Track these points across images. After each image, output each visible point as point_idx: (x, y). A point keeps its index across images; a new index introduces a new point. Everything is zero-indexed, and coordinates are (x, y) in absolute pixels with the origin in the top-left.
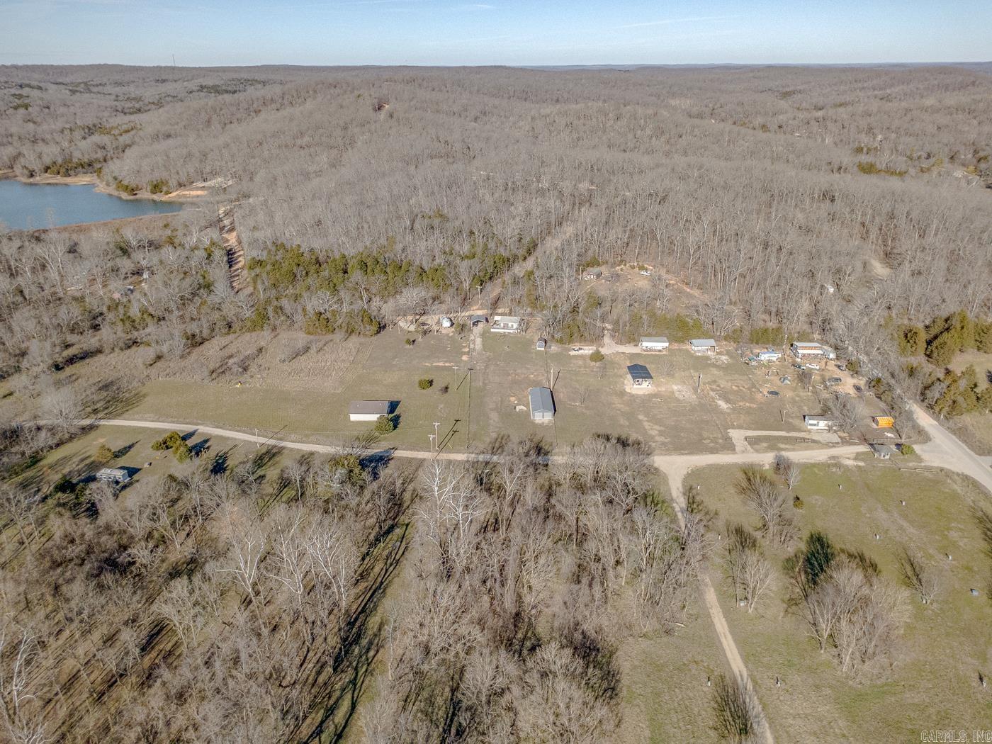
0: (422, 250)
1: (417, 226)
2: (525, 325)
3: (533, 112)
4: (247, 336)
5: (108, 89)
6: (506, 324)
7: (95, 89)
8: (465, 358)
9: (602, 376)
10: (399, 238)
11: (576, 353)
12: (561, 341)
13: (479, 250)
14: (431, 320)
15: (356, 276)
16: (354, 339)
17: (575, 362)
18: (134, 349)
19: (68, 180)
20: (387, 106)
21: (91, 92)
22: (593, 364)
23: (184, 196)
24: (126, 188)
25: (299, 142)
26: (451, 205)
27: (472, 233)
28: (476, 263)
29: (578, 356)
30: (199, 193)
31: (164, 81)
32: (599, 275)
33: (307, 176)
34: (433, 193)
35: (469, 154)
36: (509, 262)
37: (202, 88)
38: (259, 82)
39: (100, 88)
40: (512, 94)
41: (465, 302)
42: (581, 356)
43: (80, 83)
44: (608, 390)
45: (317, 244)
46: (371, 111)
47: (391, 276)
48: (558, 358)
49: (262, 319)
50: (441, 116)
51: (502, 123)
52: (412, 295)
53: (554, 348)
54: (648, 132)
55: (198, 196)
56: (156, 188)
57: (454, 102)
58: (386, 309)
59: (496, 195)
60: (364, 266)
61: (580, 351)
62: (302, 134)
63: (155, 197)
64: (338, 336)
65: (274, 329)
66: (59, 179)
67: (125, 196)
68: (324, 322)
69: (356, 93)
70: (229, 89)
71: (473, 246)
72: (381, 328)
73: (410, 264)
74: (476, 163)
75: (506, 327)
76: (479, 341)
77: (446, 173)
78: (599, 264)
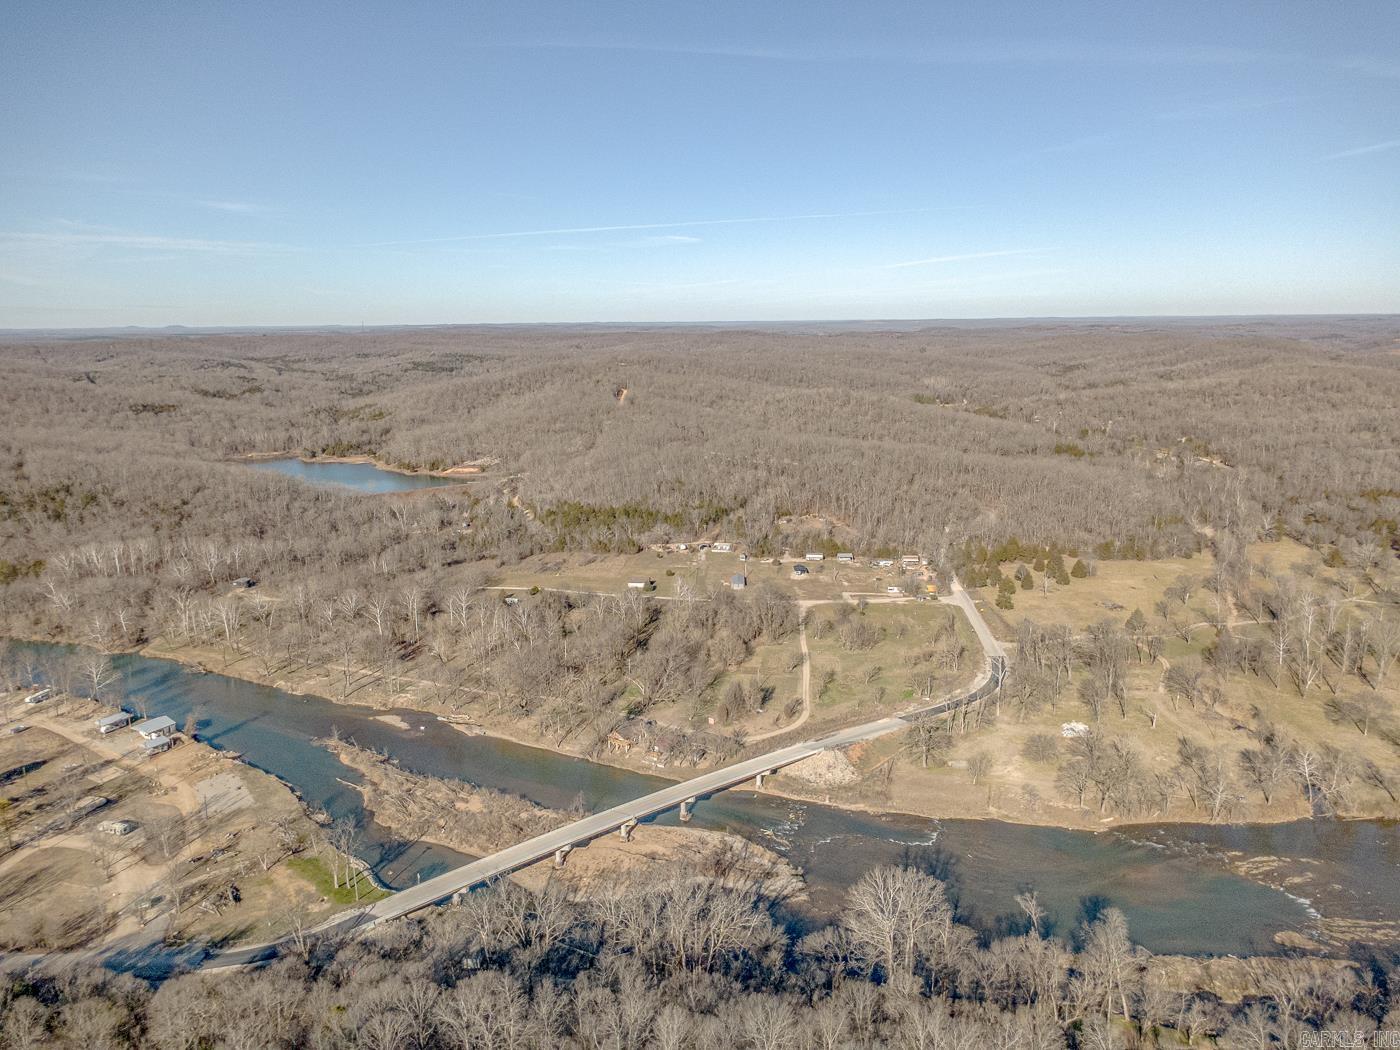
0: (667, 503)
1: (663, 488)
2: (734, 548)
3: (768, 398)
4: (553, 555)
5: (309, 366)
6: (722, 547)
7: (296, 366)
8: (694, 564)
9: (777, 573)
10: (651, 495)
11: (764, 562)
12: (756, 556)
13: (706, 504)
14: (673, 546)
15: (623, 519)
16: (623, 557)
17: (762, 566)
18: (482, 561)
19: (344, 460)
20: (625, 392)
21: (293, 370)
22: (774, 567)
23: (459, 472)
24: (408, 467)
25: (553, 427)
26: (687, 475)
27: (701, 493)
28: (703, 511)
30: (472, 470)
31: (366, 356)
32: (789, 521)
33: (569, 456)
34: (673, 467)
35: (702, 437)
36: (726, 512)
37: (416, 365)
38: (476, 358)
39: (300, 364)
40: (752, 374)
41: (697, 536)
42: (767, 564)
43: (277, 359)
44: (779, 578)
45: (591, 501)
46: (612, 396)
47: (645, 518)
48: (752, 564)
49: (562, 545)
50: (678, 402)
51: (737, 407)
52: (660, 529)
53: (751, 559)
54: (869, 418)
55: (471, 473)
56: (434, 466)
57: (691, 386)
58: (643, 539)
59: (721, 468)
60: (627, 514)
61: (767, 561)
62: (555, 420)
63: (434, 473)
64: (613, 554)
65: (570, 550)
66: (335, 459)
67: (407, 472)
68: (603, 547)
69: (594, 378)
70: (445, 366)
71: (702, 502)
72: (640, 550)
73: (658, 512)
74: (707, 445)
75: (722, 548)
76: (704, 556)
77: (684, 453)
78: (790, 514)
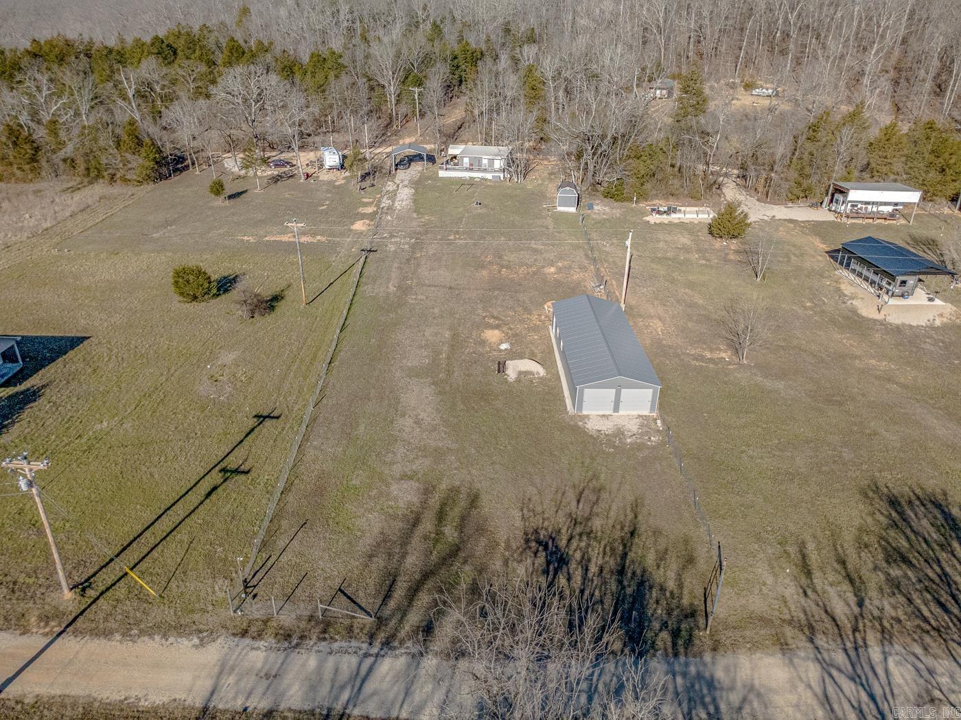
11: (665, 219)
22: (718, 243)
29: (671, 224)
48: (616, 228)
53: (604, 209)
61: (673, 215)
75: (475, 165)
76: (405, 193)
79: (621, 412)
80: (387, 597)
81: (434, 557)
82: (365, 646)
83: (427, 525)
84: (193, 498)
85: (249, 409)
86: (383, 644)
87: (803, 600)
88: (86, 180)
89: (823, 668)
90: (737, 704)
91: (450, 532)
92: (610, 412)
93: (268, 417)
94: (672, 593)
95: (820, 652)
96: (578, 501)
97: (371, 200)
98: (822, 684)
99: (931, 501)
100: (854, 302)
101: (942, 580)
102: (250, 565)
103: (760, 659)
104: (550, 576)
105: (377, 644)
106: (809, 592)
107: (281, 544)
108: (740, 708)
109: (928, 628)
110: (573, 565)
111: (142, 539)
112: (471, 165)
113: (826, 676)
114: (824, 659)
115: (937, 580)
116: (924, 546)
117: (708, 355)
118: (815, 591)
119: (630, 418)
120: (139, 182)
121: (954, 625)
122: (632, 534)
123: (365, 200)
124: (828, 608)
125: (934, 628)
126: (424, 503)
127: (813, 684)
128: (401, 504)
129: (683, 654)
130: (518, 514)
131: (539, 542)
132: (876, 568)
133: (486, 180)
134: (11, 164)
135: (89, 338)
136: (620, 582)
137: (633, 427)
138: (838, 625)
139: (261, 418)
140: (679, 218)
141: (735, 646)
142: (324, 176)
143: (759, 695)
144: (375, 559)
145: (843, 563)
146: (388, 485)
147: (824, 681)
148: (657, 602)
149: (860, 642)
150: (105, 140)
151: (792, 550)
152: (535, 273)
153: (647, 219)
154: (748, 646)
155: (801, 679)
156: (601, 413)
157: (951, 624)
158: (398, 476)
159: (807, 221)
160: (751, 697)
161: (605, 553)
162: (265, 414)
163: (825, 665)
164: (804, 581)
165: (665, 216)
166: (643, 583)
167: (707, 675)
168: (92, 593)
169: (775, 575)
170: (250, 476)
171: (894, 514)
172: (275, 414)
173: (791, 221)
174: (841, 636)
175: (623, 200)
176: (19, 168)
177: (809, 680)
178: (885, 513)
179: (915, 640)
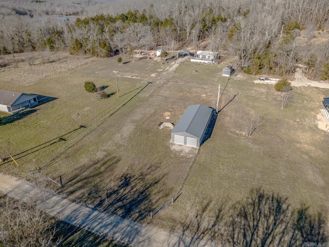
9: (286, 106)
11: (262, 82)
17: (258, 89)
22: (277, 93)
29: (263, 84)
42: (267, 85)
44: (291, 122)
48: (240, 83)
53: (240, 76)
61: (266, 81)
75: (204, 58)
79: (187, 145)
80: (70, 181)
81: (92, 174)
82: (54, 192)
83: (98, 165)
84: (47, 144)
85: (80, 124)
86: (58, 193)
87: (194, 218)
88: (92, 56)
89: (179, 241)
90: (140, 241)
91: (103, 168)
92: (183, 144)
93: (84, 127)
94: (152, 203)
95: (183, 236)
96: (148, 169)
97: (163, 67)
98: (174, 245)
99: (277, 200)
100: (319, 122)
101: (253, 227)
102: (45, 164)
103: (161, 231)
104: (120, 188)
105: (57, 192)
106: (199, 217)
107: (57, 160)
108: (140, 243)
109: (231, 241)
110: (129, 187)
111: (27, 152)
112: (202, 58)
113: (178, 243)
114: (182, 238)
115: (252, 227)
116: (258, 214)
117: (238, 132)
118: (201, 217)
119: (188, 147)
120: (104, 57)
121: (243, 243)
122: (156, 183)
123: (162, 67)
124: (200, 224)
125: (233, 242)
126: (103, 159)
127: (171, 244)
128: (97, 158)
129: (137, 222)
130: (127, 168)
131: (125, 178)
132: (231, 216)
133: (205, 63)
134: (75, 50)
135: (58, 98)
136: (139, 196)
137: (187, 151)
138: (198, 230)
139: (82, 127)
140: (267, 82)
141: (156, 224)
142: (155, 59)
143: (150, 241)
144: (76, 170)
145: (220, 211)
146: (98, 151)
147: (175, 244)
148: (144, 205)
149: (201, 237)
150: (97, 44)
151: (205, 202)
152: (198, 96)
153: (254, 81)
154: (160, 226)
155: (168, 241)
156: (180, 144)
157: (241, 243)
158: (102, 150)
159: (324, 89)
160: (147, 241)
161: (142, 186)
162: (83, 126)
163: (181, 240)
164: (200, 213)
165: (262, 81)
166: (146, 198)
167: (139, 230)
168: (6, 161)
169: (191, 208)
170: (65, 142)
171: (257, 200)
172: (86, 126)
173: (317, 88)
174: (196, 233)
175: (250, 74)
176: (76, 51)
177: (170, 243)
178: (254, 199)
179: (222, 243)
